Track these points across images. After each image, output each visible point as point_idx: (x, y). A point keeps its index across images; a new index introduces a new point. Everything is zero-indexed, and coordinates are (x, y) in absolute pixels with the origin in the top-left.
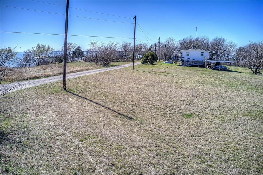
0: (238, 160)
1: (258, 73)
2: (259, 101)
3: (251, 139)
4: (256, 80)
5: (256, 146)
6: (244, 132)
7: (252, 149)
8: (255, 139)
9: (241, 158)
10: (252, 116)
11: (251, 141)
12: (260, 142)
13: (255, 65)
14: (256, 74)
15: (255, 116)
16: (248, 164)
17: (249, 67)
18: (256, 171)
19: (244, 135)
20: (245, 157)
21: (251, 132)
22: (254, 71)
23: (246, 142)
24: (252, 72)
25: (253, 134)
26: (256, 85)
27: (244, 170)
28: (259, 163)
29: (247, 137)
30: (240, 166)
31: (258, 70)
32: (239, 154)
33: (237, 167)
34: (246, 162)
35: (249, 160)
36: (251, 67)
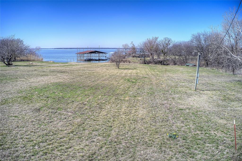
0: (5, 144)
1: (11, 65)
2: (14, 89)
3: (12, 122)
4: (9, 71)
5: (17, 127)
6: (4, 119)
7: (15, 130)
8: (15, 121)
9: (7, 141)
10: (10, 103)
11: (12, 124)
12: (20, 122)
13: (7, 58)
14: (9, 66)
15: (12, 102)
16: (14, 144)
17: (2, 60)
18: (23, 146)
19: (5, 121)
20: (11, 139)
21: (11, 117)
22: (7, 64)
23: (8, 126)
24: (6, 65)
25: (13, 118)
26: (10, 76)
27: (12, 150)
28: (24, 139)
29: (8, 121)
30: (8, 147)
31: (10, 62)
32: (4, 138)
33: (5, 150)
34: (12, 143)
35: (15, 140)
36: (4, 61)
